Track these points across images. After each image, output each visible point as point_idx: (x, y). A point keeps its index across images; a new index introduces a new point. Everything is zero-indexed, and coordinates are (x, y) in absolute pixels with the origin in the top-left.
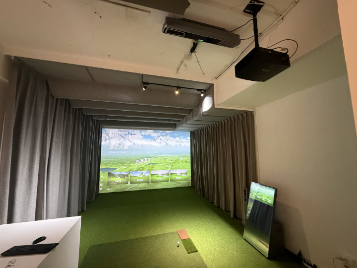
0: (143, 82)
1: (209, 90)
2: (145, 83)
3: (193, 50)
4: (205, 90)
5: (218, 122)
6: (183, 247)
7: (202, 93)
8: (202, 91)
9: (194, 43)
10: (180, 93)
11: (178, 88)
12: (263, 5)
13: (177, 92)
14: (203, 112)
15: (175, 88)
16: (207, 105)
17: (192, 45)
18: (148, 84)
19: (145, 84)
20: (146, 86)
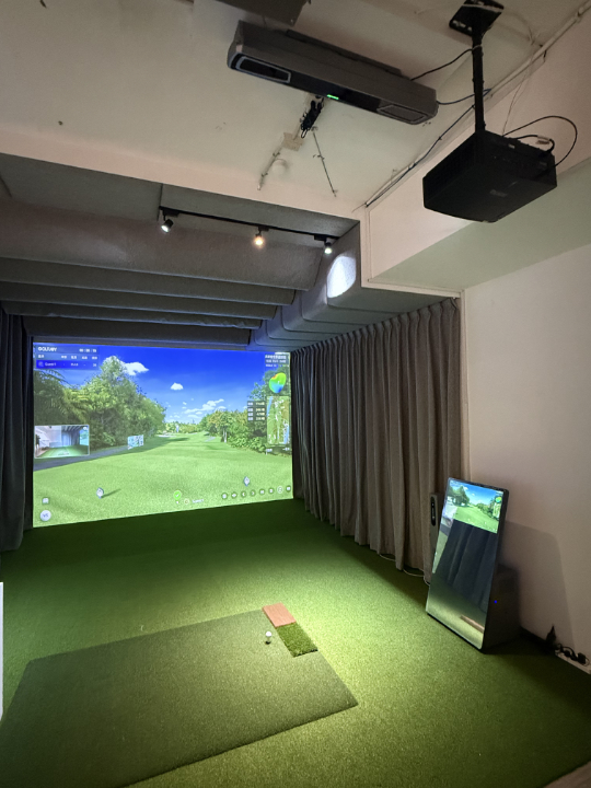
0: (161, 208)
1: (346, 238)
2: (167, 211)
3: (308, 122)
4: (336, 238)
5: (367, 327)
6: (281, 643)
7: (328, 245)
8: (329, 240)
10: (268, 245)
12: (499, 14)
13: (259, 242)
14: (328, 299)
15: (255, 230)
17: (308, 108)
18: (176, 213)
19: (169, 213)
20: (172, 219)
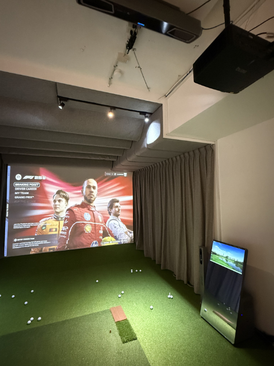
0: (58, 97)
1: (156, 113)
2: (61, 98)
3: (130, 45)
4: (151, 114)
5: (168, 159)
7: (146, 117)
8: (147, 115)
9: (131, 32)
11: (113, 108)
13: (111, 115)
14: (147, 145)
15: (108, 109)
16: (152, 135)
17: (129, 36)
18: (67, 99)
19: (63, 100)
20: (64, 102)
